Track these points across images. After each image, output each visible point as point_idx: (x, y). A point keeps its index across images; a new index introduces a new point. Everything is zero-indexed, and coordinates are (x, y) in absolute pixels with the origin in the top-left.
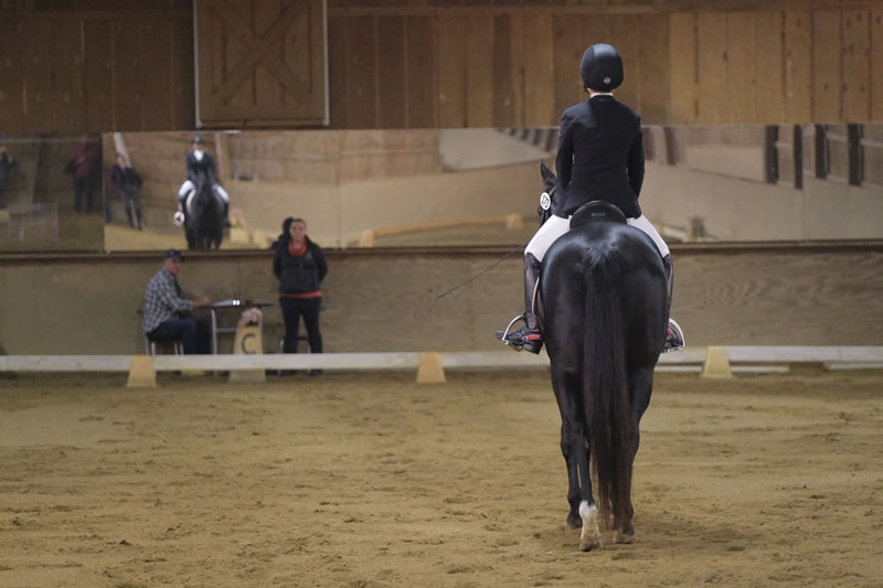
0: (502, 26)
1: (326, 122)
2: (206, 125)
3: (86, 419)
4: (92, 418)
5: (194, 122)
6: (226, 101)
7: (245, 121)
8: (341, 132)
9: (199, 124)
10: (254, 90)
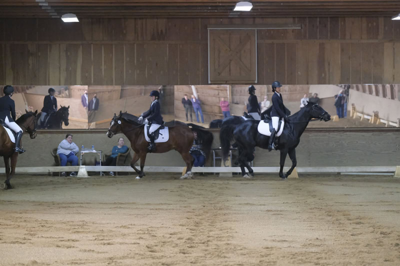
0: (322, 47)
1: (256, 82)
2: (212, 82)
3: (161, 190)
4: (163, 189)
5: (208, 81)
6: (219, 74)
7: (226, 81)
8: (260, 86)
9: (209, 82)
10: (230, 70)
